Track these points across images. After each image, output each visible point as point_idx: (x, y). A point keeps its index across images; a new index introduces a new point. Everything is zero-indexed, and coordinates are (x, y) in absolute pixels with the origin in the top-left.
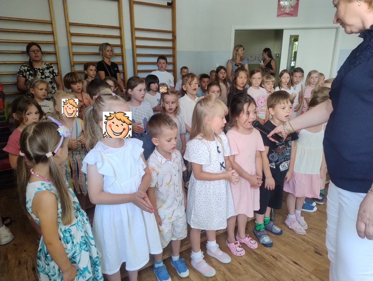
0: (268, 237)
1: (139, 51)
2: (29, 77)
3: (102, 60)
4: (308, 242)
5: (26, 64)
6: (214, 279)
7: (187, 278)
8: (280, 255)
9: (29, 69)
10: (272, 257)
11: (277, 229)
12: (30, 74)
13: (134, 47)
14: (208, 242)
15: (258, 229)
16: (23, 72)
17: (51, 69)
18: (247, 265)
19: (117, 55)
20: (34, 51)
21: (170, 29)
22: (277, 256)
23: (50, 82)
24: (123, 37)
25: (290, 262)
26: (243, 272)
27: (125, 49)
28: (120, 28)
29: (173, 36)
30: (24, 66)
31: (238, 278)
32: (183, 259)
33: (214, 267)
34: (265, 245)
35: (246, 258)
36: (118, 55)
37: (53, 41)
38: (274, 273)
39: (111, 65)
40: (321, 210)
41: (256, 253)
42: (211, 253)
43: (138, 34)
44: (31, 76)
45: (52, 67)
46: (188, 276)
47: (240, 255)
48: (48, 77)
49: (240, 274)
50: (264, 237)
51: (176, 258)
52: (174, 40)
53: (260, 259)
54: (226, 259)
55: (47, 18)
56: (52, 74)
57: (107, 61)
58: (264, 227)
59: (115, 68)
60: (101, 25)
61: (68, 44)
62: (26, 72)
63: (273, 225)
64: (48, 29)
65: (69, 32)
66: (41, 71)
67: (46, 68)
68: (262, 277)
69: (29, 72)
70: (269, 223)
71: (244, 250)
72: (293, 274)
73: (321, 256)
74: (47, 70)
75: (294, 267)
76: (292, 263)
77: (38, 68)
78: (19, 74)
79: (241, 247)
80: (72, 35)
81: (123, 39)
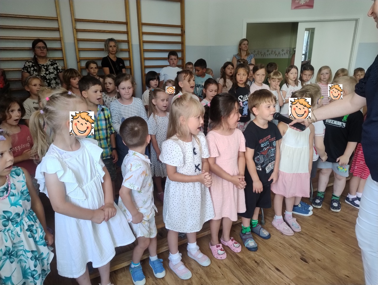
0: (253, 241)
1: (147, 47)
2: (33, 72)
3: (108, 56)
4: (295, 248)
5: (31, 61)
6: (189, 282)
7: (162, 279)
8: (263, 260)
9: (33, 64)
10: (254, 262)
11: (265, 233)
12: (34, 70)
13: (142, 42)
14: (188, 243)
15: (244, 232)
16: (28, 68)
17: (56, 66)
18: (226, 269)
19: (122, 51)
20: (40, 47)
21: (178, 23)
22: (259, 262)
23: (53, 78)
24: (129, 32)
25: (271, 268)
26: (221, 276)
27: (132, 45)
28: (126, 23)
29: (182, 30)
30: (29, 62)
31: (214, 282)
32: (162, 260)
33: (191, 270)
34: (250, 249)
35: (227, 262)
36: (124, 50)
37: (59, 37)
38: (252, 279)
39: (116, 61)
40: (317, 214)
41: (238, 257)
42: (191, 254)
43: (145, 29)
44: (36, 72)
45: (56, 64)
46: (164, 277)
47: (221, 259)
48: (52, 73)
49: (216, 278)
50: (250, 241)
51: (154, 258)
52: (182, 35)
53: (241, 263)
54: (205, 262)
55: (54, 15)
56: (56, 71)
57: (112, 57)
58: (250, 230)
59: (121, 64)
60: (107, 21)
61: (74, 40)
62: (30, 68)
63: (261, 228)
64: (54, 25)
65: (75, 28)
66: (45, 67)
67: (50, 64)
68: (240, 282)
69: (34, 67)
70: (257, 226)
71: (225, 253)
72: (273, 281)
73: (306, 263)
74: (51, 66)
75: (276, 274)
76: (273, 269)
77: (42, 64)
78: (24, 70)
79: (223, 250)
80: (78, 31)
81: (129, 34)
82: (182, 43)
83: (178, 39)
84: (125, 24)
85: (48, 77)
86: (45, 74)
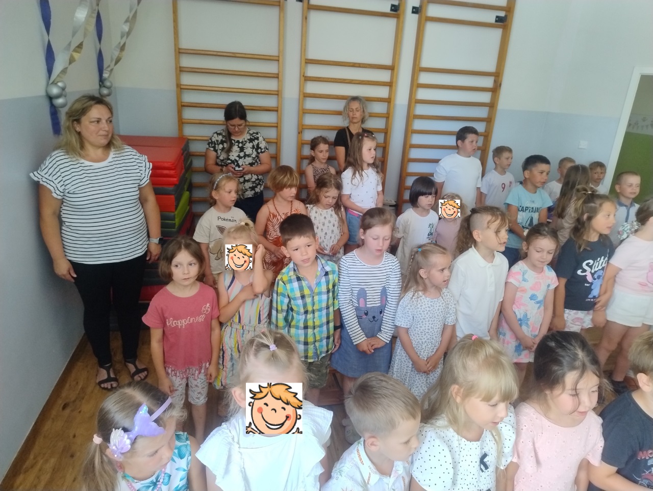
1: (421, 110)
2: (221, 153)
3: (347, 126)
9: (224, 139)
12: (223, 148)
13: (413, 102)
17: (256, 142)
19: (375, 116)
21: (491, 68)
24: (394, 83)
27: (394, 105)
28: (392, 68)
29: (495, 81)
30: (217, 134)
36: (379, 115)
37: (276, 89)
43: (424, 78)
45: (257, 139)
52: (495, 90)
55: (273, 52)
56: (255, 151)
57: (353, 128)
60: (359, 64)
61: (300, 94)
62: (219, 145)
64: (271, 68)
65: (303, 75)
66: (240, 145)
67: (248, 140)
69: (223, 144)
77: (236, 140)
78: (209, 147)
80: (307, 79)
81: (394, 87)
82: (492, 106)
83: (485, 97)
84: (390, 69)
85: (241, 162)
86: (237, 156)
